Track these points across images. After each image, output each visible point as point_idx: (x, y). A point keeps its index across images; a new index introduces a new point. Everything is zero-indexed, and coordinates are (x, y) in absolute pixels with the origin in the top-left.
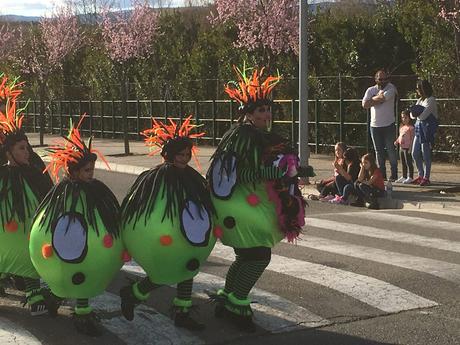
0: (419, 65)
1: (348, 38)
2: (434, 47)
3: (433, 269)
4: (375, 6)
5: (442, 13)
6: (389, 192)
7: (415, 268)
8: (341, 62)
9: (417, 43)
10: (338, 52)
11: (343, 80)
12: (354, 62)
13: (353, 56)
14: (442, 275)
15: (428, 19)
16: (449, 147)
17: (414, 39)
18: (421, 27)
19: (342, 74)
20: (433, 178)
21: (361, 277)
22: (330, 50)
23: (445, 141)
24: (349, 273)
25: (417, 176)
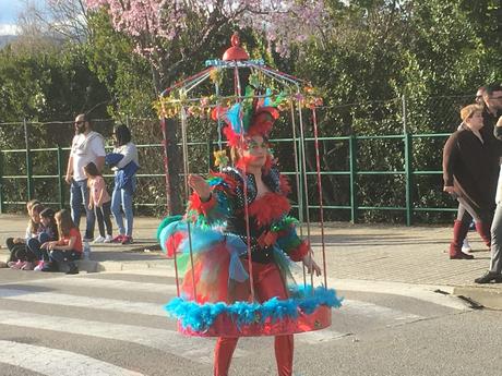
0: (115, 108)
1: (33, 78)
2: (131, 87)
3: (137, 337)
4: (62, 41)
5: (138, 50)
6: (86, 253)
7: (118, 337)
8: (25, 106)
9: (112, 83)
10: (22, 95)
11: (29, 126)
12: (40, 106)
13: (39, 99)
14: (147, 342)
15: (123, 56)
16: (152, 199)
17: (108, 77)
18: (115, 65)
19: (27, 119)
20: (136, 235)
21: (56, 352)
22: (12, 92)
23: (148, 192)
24: (43, 348)
25: (116, 233)
